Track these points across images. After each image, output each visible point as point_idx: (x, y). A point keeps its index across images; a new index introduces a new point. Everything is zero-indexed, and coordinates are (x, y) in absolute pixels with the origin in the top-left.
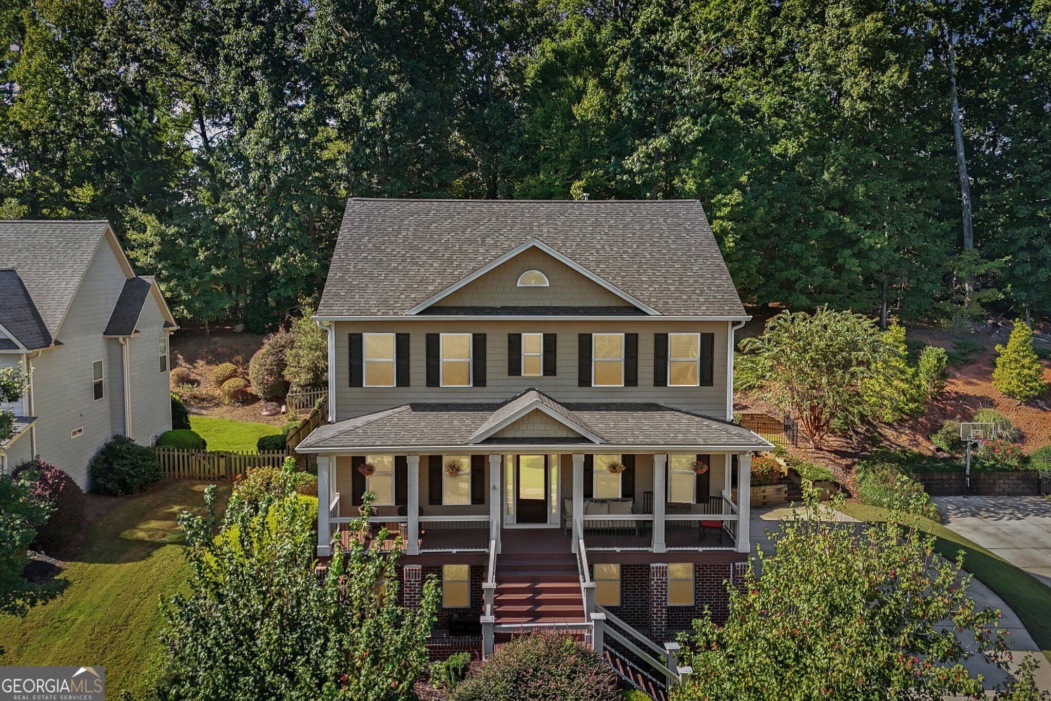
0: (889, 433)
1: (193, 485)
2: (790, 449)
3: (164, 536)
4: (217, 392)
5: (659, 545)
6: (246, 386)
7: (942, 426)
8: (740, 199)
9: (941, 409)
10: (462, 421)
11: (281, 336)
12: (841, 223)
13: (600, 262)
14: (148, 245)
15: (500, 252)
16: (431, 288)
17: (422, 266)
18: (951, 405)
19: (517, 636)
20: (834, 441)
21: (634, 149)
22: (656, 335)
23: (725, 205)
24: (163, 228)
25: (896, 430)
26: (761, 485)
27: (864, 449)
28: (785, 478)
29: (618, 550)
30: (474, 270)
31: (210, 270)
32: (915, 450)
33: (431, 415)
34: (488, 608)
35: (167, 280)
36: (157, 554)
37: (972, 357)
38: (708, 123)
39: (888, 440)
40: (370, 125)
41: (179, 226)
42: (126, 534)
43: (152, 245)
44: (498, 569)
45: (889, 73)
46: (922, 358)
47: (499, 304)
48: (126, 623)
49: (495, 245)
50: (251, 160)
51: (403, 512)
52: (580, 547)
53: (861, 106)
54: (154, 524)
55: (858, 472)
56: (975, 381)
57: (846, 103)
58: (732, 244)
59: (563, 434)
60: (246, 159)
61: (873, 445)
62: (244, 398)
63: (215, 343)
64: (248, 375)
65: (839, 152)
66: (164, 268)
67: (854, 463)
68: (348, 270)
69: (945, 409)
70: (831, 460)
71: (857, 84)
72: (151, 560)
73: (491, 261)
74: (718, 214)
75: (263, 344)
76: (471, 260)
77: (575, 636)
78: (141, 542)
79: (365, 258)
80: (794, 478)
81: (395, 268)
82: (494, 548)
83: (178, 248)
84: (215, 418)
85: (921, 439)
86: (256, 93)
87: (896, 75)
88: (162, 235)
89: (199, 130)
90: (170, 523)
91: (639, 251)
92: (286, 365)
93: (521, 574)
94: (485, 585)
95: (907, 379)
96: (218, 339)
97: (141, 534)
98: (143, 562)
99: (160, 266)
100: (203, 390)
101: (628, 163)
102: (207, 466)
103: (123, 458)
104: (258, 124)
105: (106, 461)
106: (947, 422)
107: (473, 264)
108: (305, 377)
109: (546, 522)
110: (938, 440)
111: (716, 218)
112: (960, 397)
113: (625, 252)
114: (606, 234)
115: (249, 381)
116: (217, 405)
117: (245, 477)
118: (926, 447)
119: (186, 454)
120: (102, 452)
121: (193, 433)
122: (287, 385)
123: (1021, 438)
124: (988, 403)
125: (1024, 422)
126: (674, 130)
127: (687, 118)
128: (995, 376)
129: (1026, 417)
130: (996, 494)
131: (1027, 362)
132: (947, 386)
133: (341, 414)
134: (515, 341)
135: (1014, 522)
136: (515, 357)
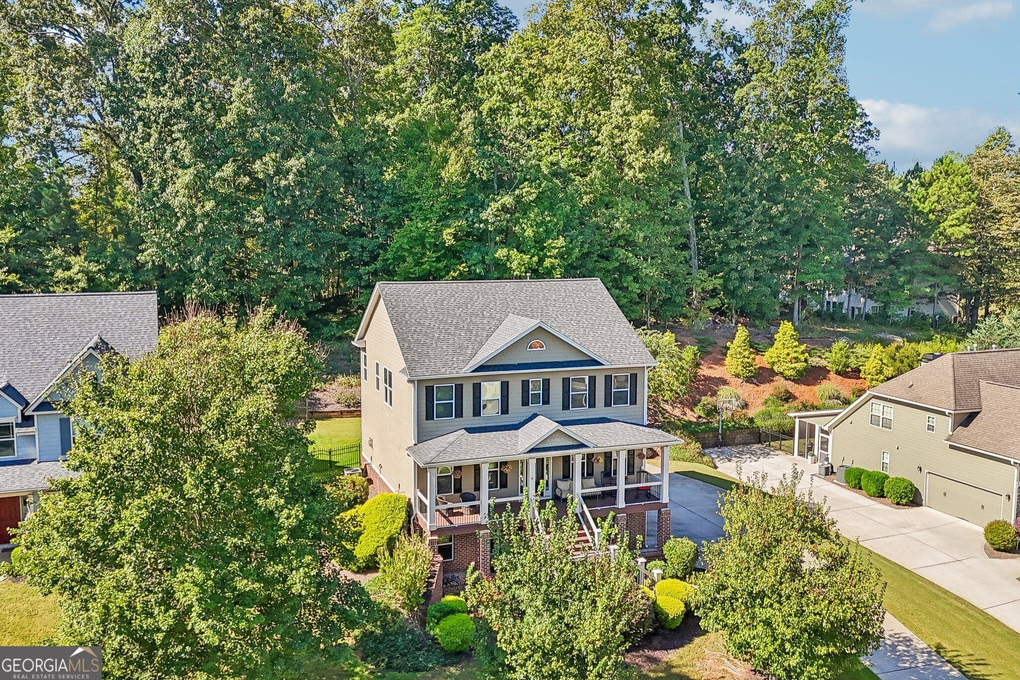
5: (621, 503)
7: (700, 401)
8: (564, 244)
10: (504, 438)
15: (497, 322)
17: (454, 335)
18: (703, 385)
21: (488, 205)
22: (606, 376)
23: (553, 248)
25: (672, 405)
30: (488, 336)
32: (686, 418)
33: (483, 436)
37: (710, 349)
39: (669, 412)
45: (657, 152)
46: (684, 353)
47: (516, 362)
49: (491, 317)
56: (713, 366)
65: (624, 207)
68: (410, 341)
69: (698, 388)
71: (637, 160)
76: (482, 330)
81: (439, 338)
85: (687, 410)
101: (484, 216)
106: (703, 398)
107: (485, 333)
110: (698, 411)
111: (547, 256)
112: (708, 379)
113: (572, 320)
118: (691, 416)
123: (745, 406)
124: (724, 382)
125: (747, 394)
126: (517, 192)
127: (526, 183)
128: (726, 362)
129: (747, 391)
130: (736, 445)
131: (746, 353)
132: (701, 372)
133: (421, 439)
134: (525, 385)
135: (753, 463)
136: (526, 394)
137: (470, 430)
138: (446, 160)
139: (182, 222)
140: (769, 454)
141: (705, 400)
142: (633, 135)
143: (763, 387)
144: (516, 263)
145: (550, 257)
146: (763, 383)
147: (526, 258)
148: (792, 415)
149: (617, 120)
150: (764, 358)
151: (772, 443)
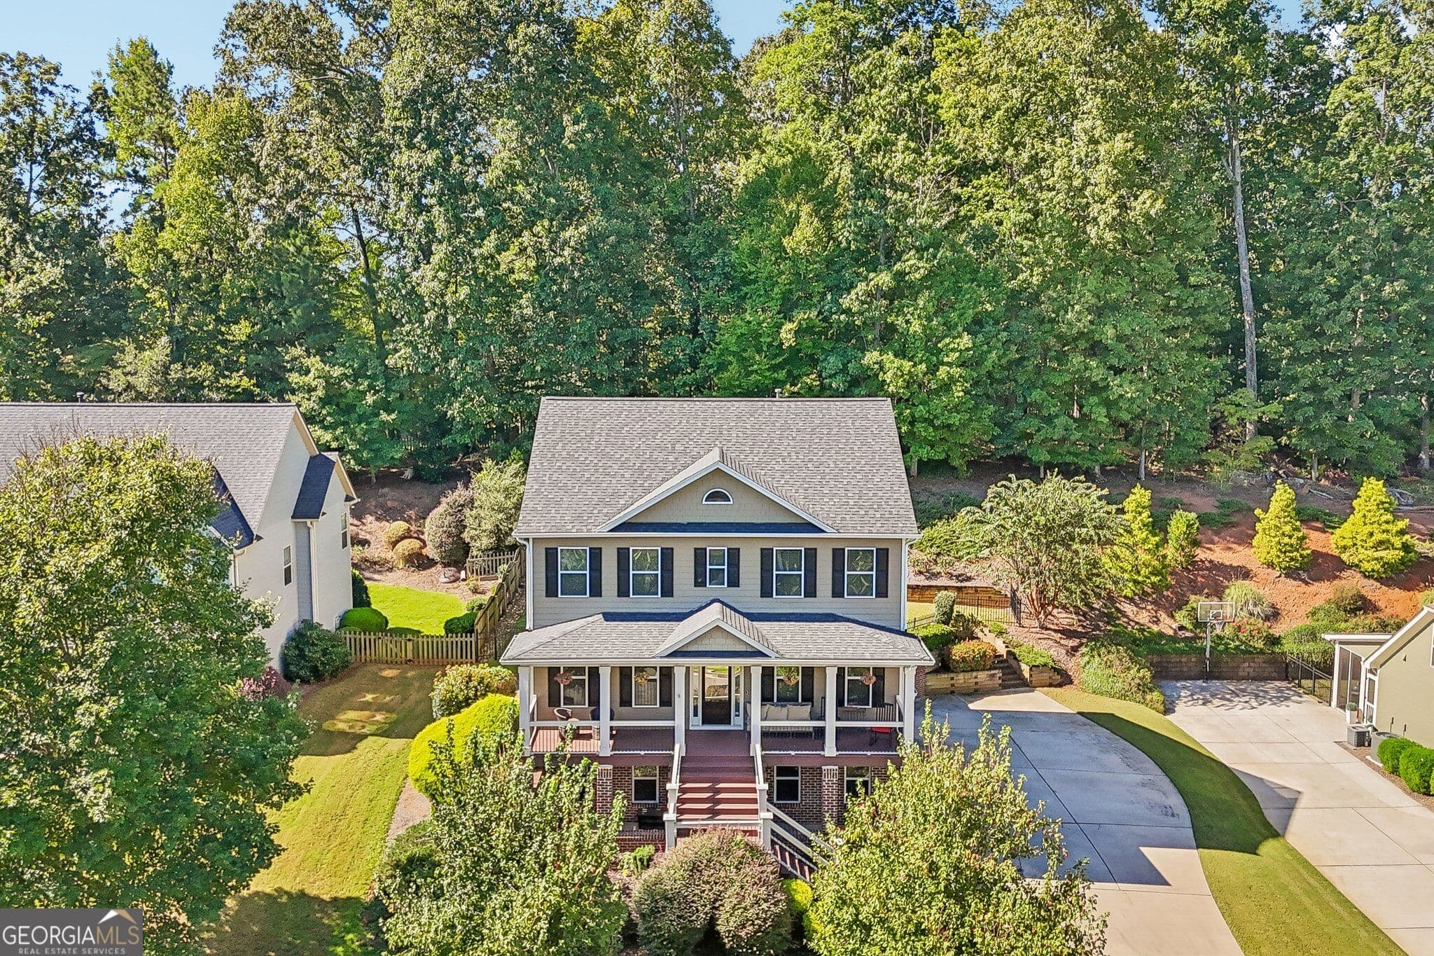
0: (1128, 608)
1: (381, 670)
2: (1013, 630)
3: (363, 727)
4: (389, 555)
5: (830, 750)
6: (421, 548)
7: (1188, 602)
8: (970, 344)
9: (1191, 581)
10: (650, 632)
11: (459, 494)
12: (1086, 369)
13: (785, 472)
14: (311, 390)
15: (689, 460)
16: (622, 502)
17: (614, 476)
18: (1203, 577)
19: (695, 831)
20: (1064, 619)
21: (852, 286)
22: (834, 550)
23: (952, 350)
24: (327, 368)
25: (1137, 605)
26: (972, 670)
27: (1097, 628)
28: (1002, 662)
29: (793, 753)
30: (664, 480)
31: (378, 415)
32: (1155, 628)
33: (622, 625)
34: (671, 806)
35: (331, 427)
36: (361, 746)
37: (1234, 519)
38: (935, 257)
39: (1127, 617)
40: (558, 260)
41: (343, 365)
42: (327, 725)
43: (315, 389)
44: (682, 770)
45: (1141, 198)
46: (1172, 523)
47: (685, 521)
48: (344, 814)
49: (684, 452)
50: (426, 299)
51: (596, 716)
52: (757, 750)
53: (1109, 236)
54: (351, 715)
55: (1083, 655)
56: (1234, 546)
57: (1092, 231)
58: (961, 394)
59: (742, 648)
60: (420, 297)
61: (1108, 623)
62: (419, 562)
63: (383, 495)
64: (423, 533)
66: (329, 414)
67: (1081, 645)
68: (543, 483)
69: (1195, 581)
70: (1056, 642)
71: (1104, 211)
72: (356, 752)
73: (680, 471)
74: (946, 359)
75: (440, 503)
76: (661, 470)
77: (745, 832)
78: (342, 733)
79: (560, 468)
80: (1012, 662)
81: (588, 479)
82: (679, 750)
83: (343, 391)
84: (389, 585)
85: (1163, 616)
86: (431, 222)
87: (1148, 202)
88: (327, 378)
89: (355, 232)
90: (367, 713)
91: (823, 459)
92: (465, 527)
93: (703, 775)
94: (668, 786)
95: (1149, 550)
96: (386, 490)
97: (341, 726)
98: (349, 755)
99: (324, 412)
100: (373, 552)
101: (846, 302)
102: (394, 650)
103: (313, 644)
104: (435, 259)
105: (297, 647)
106: (1194, 597)
107: (662, 475)
108: (486, 542)
109: (729, 723)
110: (1182, 618)
111: (943, 364)
112: (1216, 567)
113: (811, 460)
114: (794, 439)
115: (424, 542)
116: (390, 570)
117: (444, 674)
118: (1167, 626)
119: (373, 637)
120: (290, 639)
121: (375, 611)
122: (466, 549)
123: (1274, 615)
124: (1245, 574)
125: (1281, 598)
126: (897, 267)
127: (912, 252)
128: (1255, 542)
129: (1287, 592)
130: (1240, 679)
131: (1287, 529)
132: (1201, 554)
133: (539, 622)
134: (700, 555)
135: (1248, 712)
136: (700, 570)
137: (609, 617)
138: (793, 221)
139: (432, 315)
140: (1287, 699)
141: (1200, 603)
142: (1100, 175)
143: (1316, 587)
144: (889, 374)
145: (950, 364)
146: (1318, 579)
147: (907, 365)
148: (1328, 637)
149: (1080, 148)
150: (1333, 539)
151: (1304, 682)
